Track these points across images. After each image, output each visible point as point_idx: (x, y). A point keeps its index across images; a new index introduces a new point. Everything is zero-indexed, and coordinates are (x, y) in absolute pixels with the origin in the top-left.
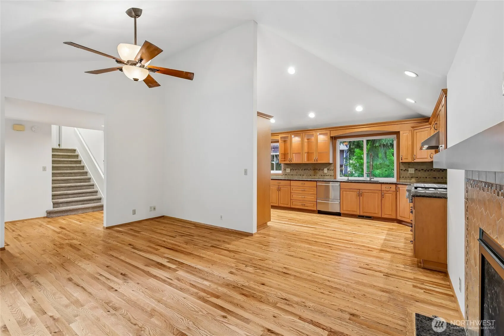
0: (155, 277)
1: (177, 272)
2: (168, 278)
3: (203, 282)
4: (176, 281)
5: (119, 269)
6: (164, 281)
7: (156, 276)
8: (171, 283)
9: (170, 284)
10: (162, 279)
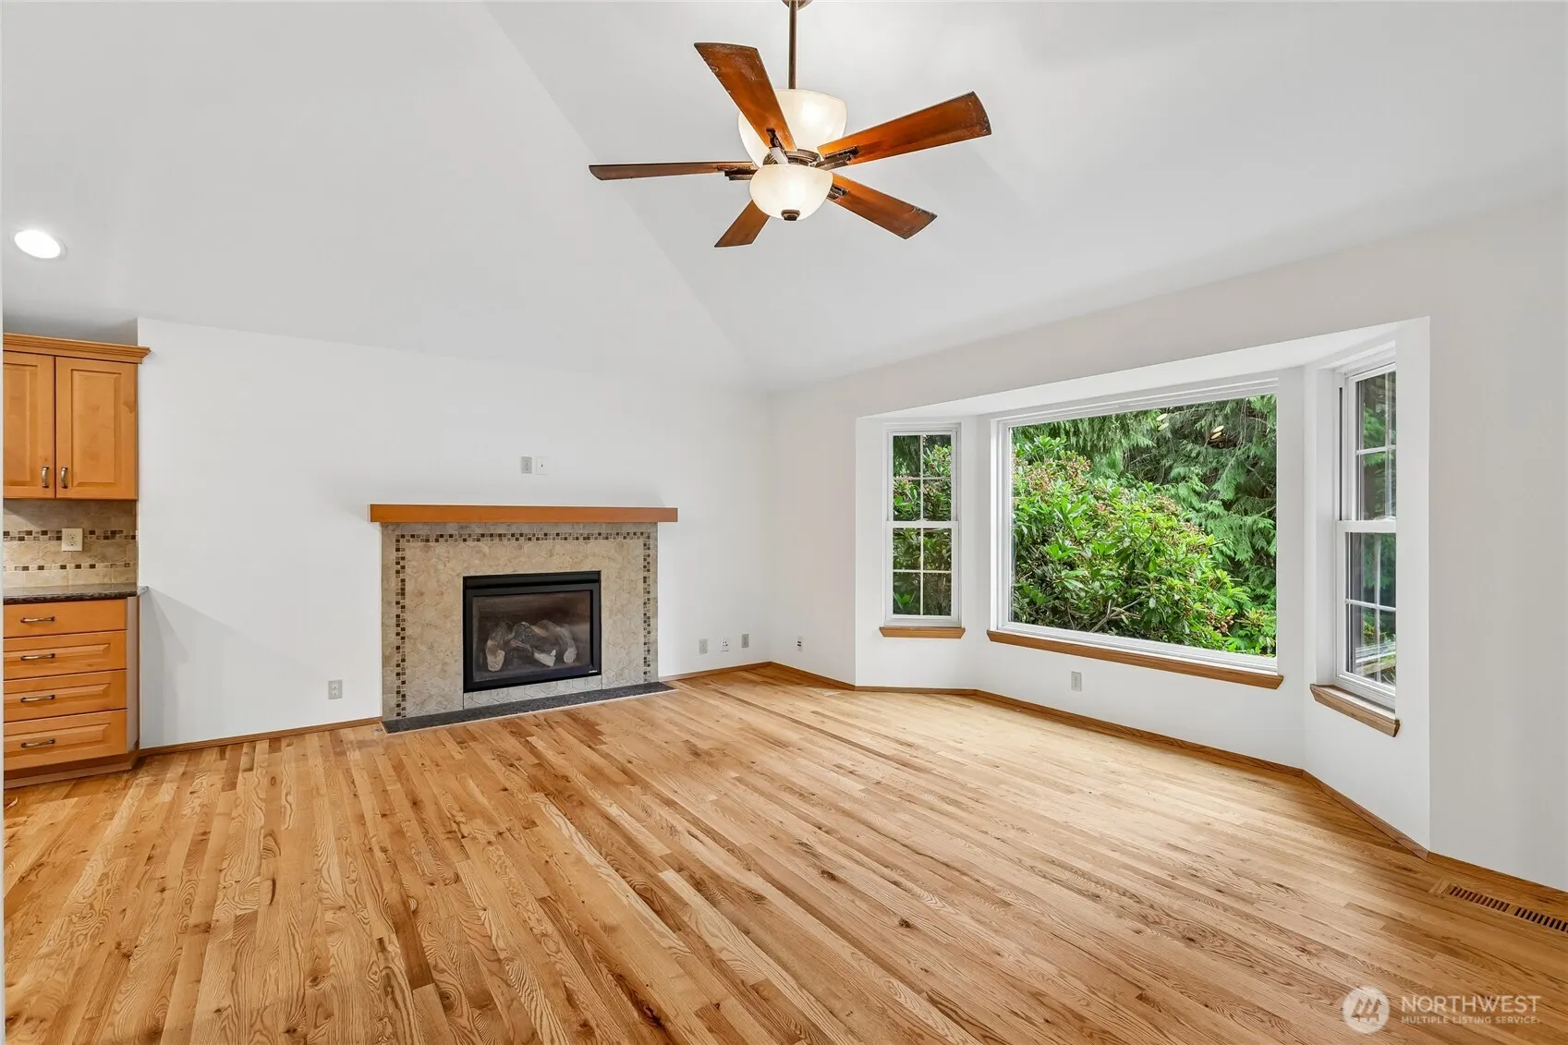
0: (732, 850)
1: (669, 852)
2: (696, 837)
3: (621, 813)
4: (679, 828)
5: (853, 902)
6: (709, 832)
7: (728, 850)
8: (693, 824)
9: (695, 822)
10: (714, 840)
